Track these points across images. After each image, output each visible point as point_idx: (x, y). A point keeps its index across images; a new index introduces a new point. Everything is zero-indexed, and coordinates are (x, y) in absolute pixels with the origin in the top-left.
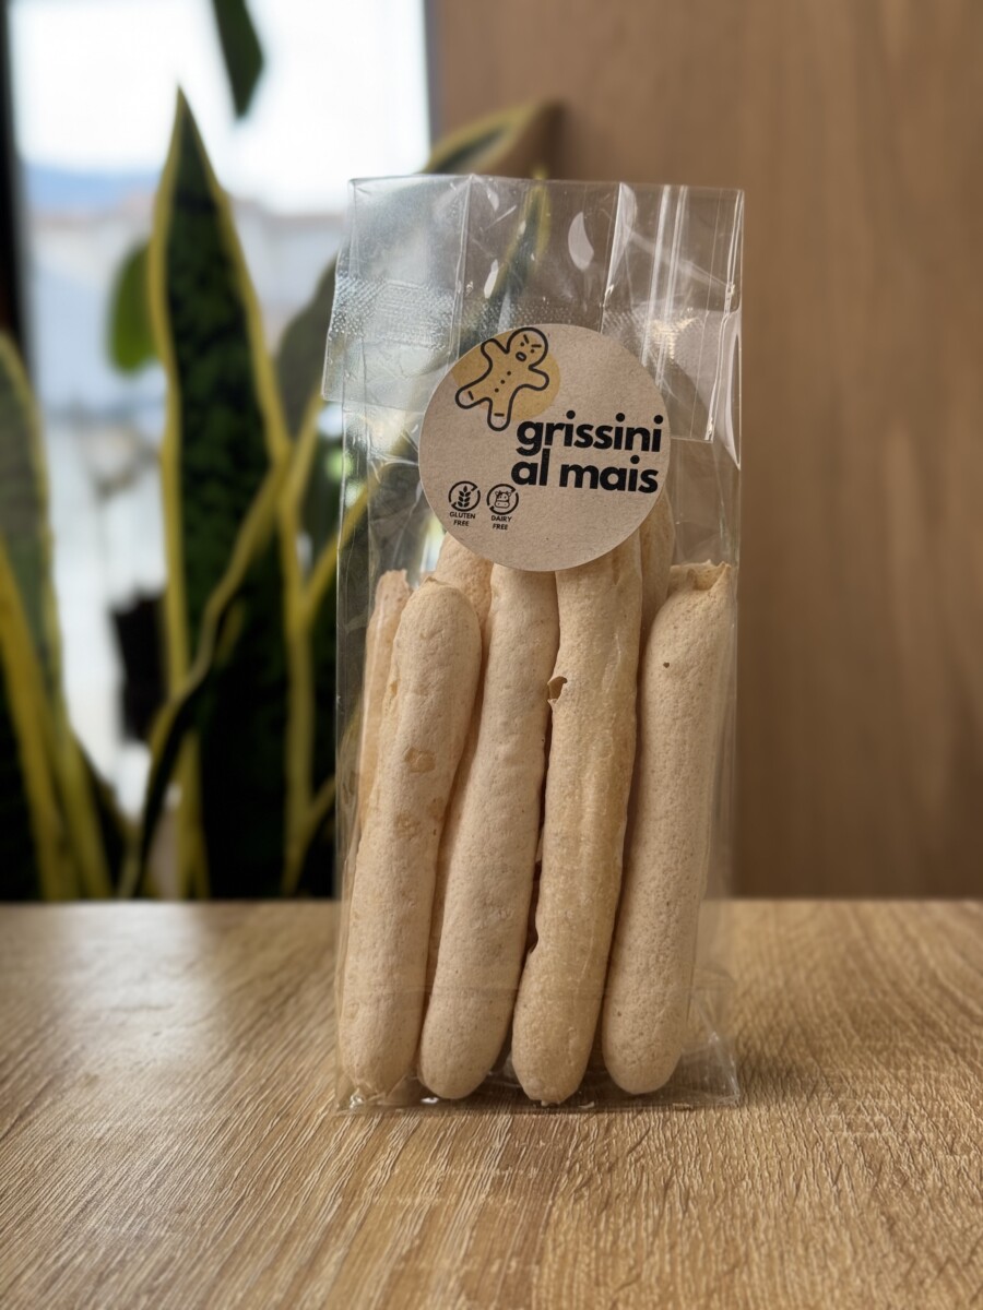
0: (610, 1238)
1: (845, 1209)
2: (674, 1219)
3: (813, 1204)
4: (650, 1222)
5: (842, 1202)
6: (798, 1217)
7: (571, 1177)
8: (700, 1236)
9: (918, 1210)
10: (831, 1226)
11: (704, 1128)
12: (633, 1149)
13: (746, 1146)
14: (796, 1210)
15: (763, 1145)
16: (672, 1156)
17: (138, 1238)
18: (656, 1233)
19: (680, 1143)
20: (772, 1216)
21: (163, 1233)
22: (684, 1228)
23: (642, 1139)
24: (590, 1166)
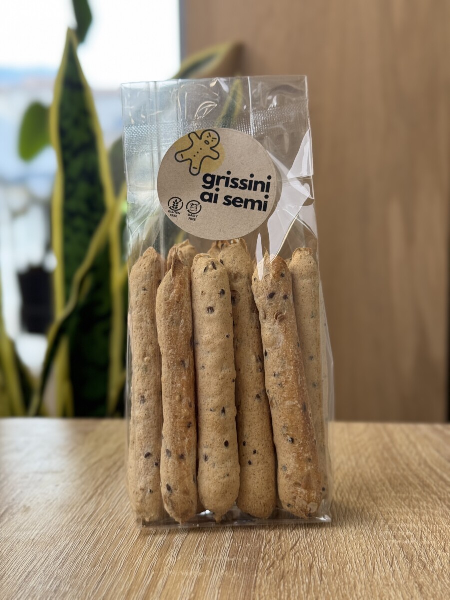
0: (287, 594)
1: (398, 580)
2: (316, 584)
3: (382, 577)
4: (305, 586)
5: (396, 577)
6: (376, 584)
7: (264, 562)
8: (330, 593)
9: (433, 581)
10: (392, 589)
11: (326, 538)
12: (293, 548)
13: (347, 547)
14: (374, 581)
15: (355, 547)
16: (312, 552)
17: (56, 591)
18: (308, 592)
19: (315, 545)
20: (363, 583)
21: (68, 589)
22: (322, 590)
23: (297, 543)
24: (273, 557)
